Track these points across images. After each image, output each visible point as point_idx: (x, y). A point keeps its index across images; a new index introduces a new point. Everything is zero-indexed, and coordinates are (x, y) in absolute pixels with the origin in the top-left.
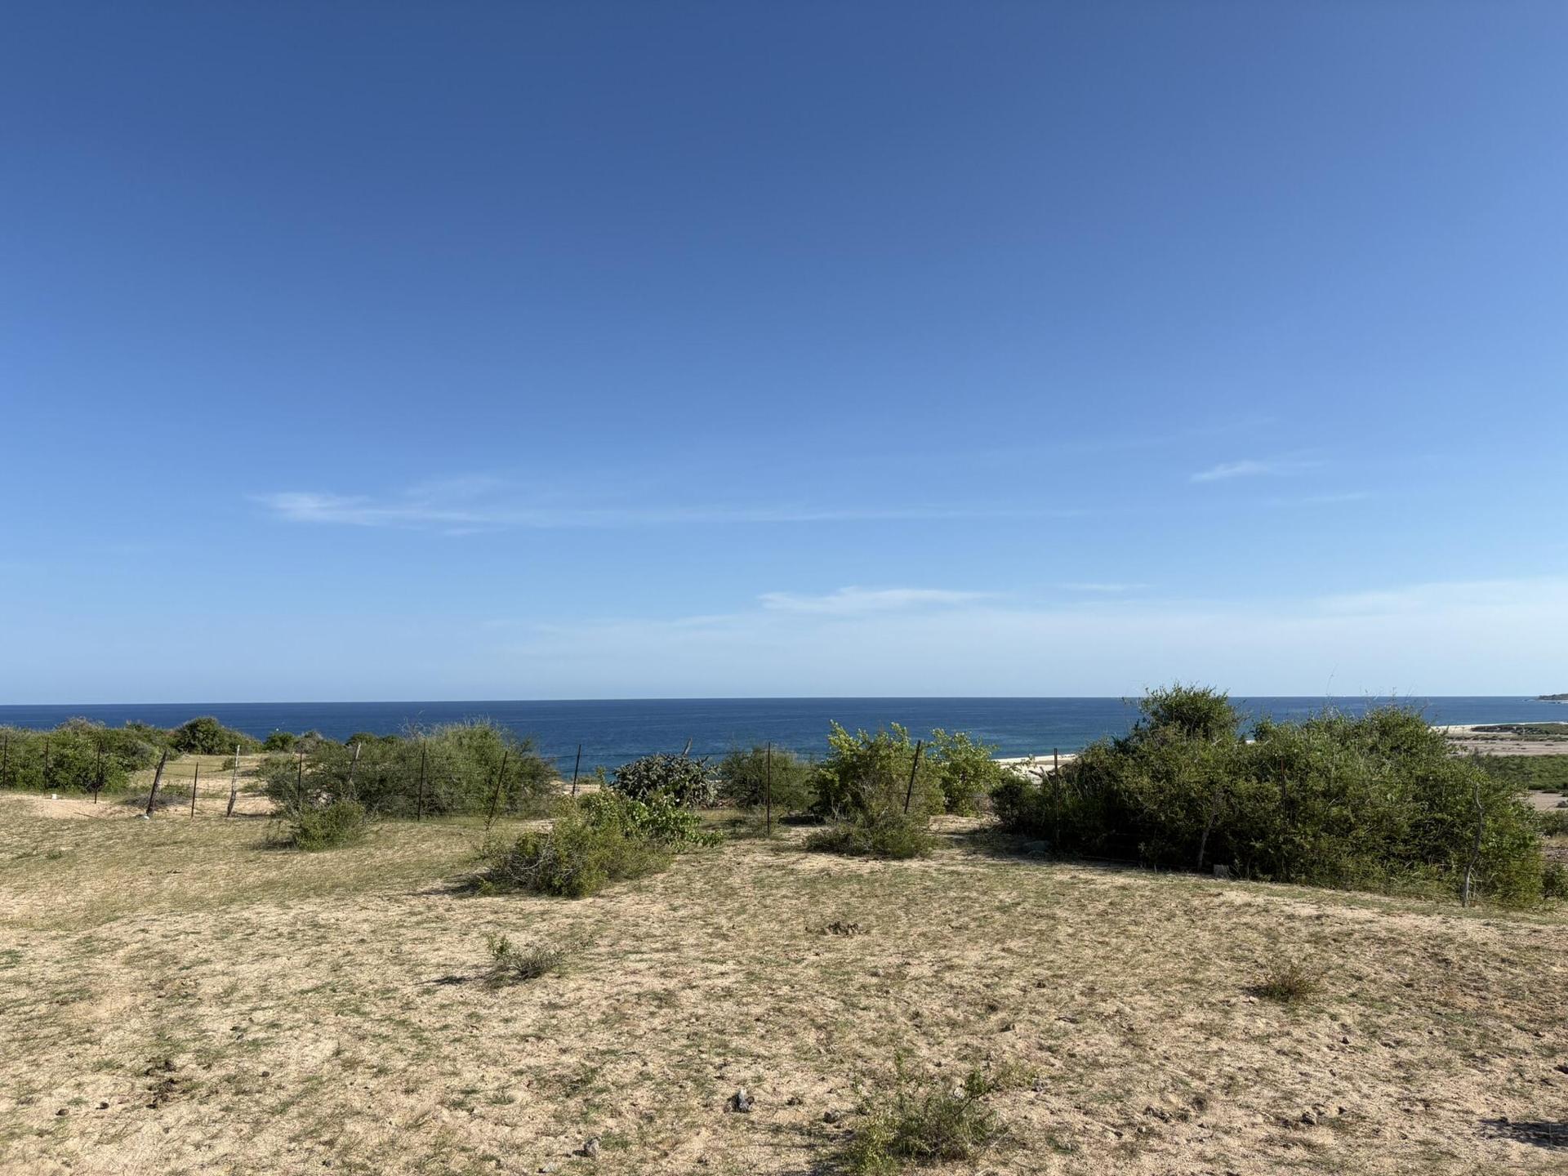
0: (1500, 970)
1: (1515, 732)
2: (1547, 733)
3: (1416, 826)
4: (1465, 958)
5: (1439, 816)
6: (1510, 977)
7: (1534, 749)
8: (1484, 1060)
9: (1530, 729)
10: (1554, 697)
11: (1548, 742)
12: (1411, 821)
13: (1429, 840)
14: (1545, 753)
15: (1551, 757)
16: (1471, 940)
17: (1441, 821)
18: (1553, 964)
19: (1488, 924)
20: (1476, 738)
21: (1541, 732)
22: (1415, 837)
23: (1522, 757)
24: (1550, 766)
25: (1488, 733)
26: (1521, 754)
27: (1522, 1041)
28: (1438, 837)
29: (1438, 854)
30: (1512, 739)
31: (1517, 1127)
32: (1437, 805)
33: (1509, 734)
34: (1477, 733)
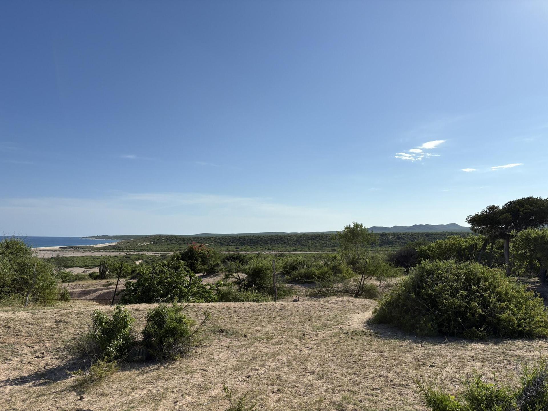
0: (27, 327)
1: (73, 249)
2: (83, 249)
3: (14, 280)
4: (16, 325)
5: (23, 276)
6: (30, 329)
7: (78, 254)
8: (10, 360)
9: (78, 247)
10: (87, 237)
11: (83, 252)
12: (12, 279)
13: (18, 285)
14: (81, 255)
15: (83, 256)
16: (20, 318)
17: (24, 278)
18: (46, 323)
19: (28, 312)
20: (60, 251)
21: (81, 249)
22: (12, 285)
23: (74, 257)
24: (82, 259)
25: (64, 249)
26: (74, 256)
27: (26, 350)
28: (22, 284)
29: (20, 290)
30: (72, 251)
31: (13, 380)
32: (23, 273)
33: (71, 249)
34: (61, 249)
